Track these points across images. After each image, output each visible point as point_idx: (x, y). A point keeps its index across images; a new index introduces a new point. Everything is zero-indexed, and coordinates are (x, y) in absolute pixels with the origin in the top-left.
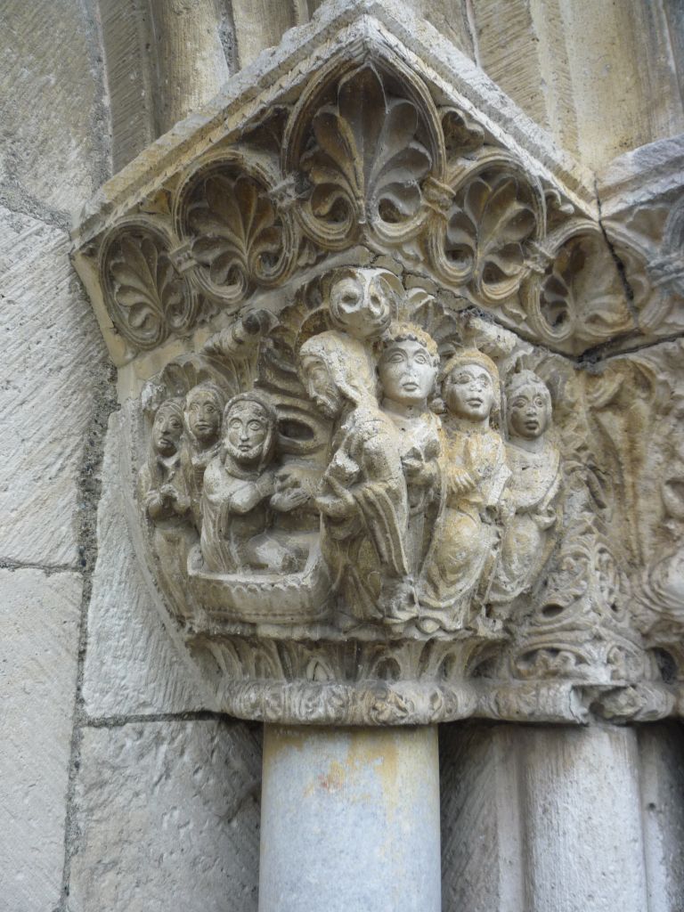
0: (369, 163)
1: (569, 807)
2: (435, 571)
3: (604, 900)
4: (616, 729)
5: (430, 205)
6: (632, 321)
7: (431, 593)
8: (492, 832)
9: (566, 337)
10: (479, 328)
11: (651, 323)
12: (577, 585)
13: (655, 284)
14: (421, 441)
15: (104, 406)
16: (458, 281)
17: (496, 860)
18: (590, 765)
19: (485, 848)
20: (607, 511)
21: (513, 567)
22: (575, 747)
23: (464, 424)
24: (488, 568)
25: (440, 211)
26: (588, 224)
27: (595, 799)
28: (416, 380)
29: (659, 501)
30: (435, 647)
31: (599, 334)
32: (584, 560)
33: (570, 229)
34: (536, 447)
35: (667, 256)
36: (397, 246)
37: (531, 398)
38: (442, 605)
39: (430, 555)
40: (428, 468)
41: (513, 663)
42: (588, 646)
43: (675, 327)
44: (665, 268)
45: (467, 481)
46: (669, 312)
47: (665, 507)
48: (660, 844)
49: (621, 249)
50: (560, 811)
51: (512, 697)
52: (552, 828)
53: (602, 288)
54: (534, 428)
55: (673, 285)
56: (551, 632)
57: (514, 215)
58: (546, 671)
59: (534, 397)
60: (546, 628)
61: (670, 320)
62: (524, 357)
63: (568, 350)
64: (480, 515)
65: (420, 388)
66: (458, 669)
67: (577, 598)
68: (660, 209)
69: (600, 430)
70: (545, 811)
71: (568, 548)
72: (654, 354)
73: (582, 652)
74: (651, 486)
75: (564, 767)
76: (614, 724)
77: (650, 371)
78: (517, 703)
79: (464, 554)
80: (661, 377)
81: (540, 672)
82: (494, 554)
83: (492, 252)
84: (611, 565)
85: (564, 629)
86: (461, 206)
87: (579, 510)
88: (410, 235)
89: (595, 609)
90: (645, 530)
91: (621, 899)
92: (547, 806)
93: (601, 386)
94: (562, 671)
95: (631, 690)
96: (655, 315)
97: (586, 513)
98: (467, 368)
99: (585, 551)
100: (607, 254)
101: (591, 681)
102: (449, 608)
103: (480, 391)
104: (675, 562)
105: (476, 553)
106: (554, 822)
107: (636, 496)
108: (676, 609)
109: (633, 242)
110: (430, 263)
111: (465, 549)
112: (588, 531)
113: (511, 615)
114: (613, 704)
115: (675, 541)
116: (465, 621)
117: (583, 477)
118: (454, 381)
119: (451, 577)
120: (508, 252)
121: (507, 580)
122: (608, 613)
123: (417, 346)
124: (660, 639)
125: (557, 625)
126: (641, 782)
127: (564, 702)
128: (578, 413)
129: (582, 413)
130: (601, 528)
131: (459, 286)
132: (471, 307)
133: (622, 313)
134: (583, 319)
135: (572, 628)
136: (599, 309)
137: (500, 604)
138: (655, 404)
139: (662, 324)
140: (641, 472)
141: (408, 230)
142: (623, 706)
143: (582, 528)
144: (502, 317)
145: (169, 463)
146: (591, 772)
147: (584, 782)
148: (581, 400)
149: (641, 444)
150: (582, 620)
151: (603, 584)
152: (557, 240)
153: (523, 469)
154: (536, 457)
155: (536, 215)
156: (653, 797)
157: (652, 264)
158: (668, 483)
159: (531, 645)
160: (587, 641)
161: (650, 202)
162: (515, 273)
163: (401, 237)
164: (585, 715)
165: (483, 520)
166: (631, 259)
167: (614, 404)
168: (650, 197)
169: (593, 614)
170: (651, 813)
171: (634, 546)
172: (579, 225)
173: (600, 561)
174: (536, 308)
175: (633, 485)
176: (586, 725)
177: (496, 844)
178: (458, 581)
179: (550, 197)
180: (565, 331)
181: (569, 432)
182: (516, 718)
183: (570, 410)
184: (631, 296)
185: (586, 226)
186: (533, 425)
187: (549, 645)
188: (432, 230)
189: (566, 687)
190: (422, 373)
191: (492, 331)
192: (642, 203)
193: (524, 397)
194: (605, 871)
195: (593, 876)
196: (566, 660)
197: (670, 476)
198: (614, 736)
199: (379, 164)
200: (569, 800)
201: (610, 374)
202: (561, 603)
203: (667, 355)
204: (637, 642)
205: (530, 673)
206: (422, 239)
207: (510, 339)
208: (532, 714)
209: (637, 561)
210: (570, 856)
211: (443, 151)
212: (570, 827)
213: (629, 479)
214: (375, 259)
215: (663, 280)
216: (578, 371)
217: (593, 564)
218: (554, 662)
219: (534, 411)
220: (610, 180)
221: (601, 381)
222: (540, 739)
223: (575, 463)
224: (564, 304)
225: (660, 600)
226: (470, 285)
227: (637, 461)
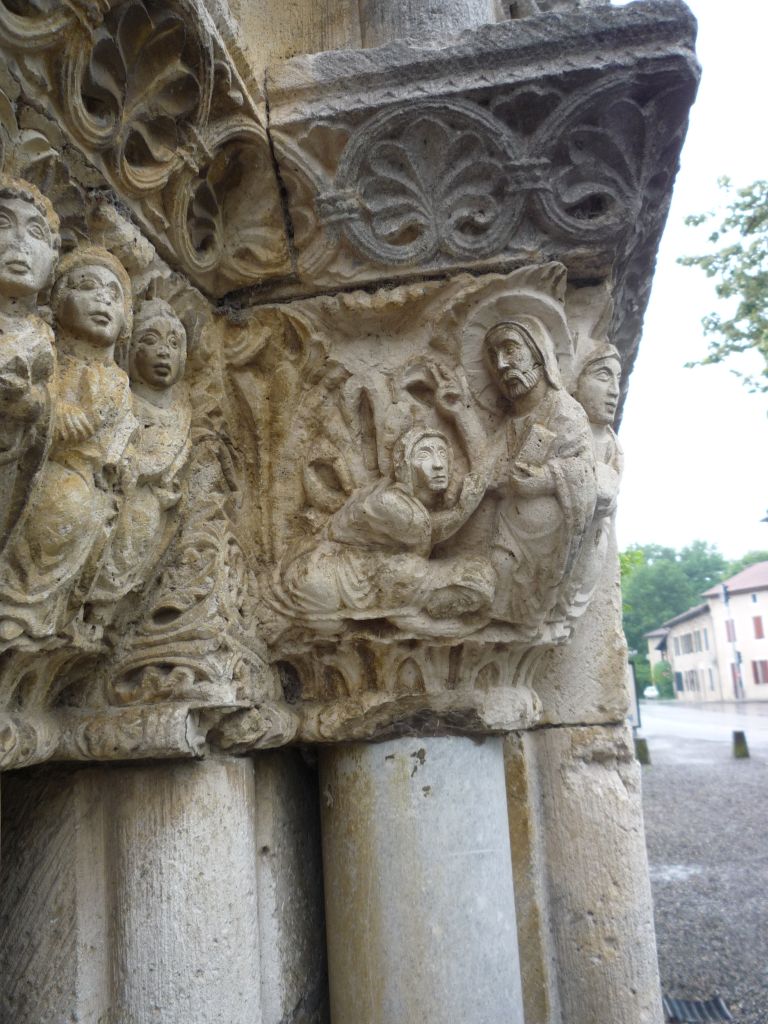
1: (176, 864)
2: (24, 551)
3: (216, 972)
4: (234, 760)
5: (73, 8)
6: (289, 263)
7: (15, 582)
8: (69, 914)
9: (209, 269)
10: (111, 219)
11: (312, 269)
12: (201, 582)
13: (324, 221)
14: (29, 350)
16: (95, 141)
17: (73, 948)
18: (204, 807)
19: (57, 934)
20: (238, 495)
21: (126, 554)
22: (186, 787)
23: (81, 347)
24: (97, 553)
25: (86, 23)
26: (254, 127)
27: (209, 849)
28: (29, 260)
29: (298, 485)
30: (13, 663)
31: (249, 274)
32: (212, 551)
33: (235, 126)
34: (163, 401)
35: (341, 191)
36: (16, 52)
37: (164, 335)
38: (30, 599)
39: (19, 527)
40: (35, 393)
41: (109, 685)
42: (211, 659)
43: (338, 279)
44: (338, 204)
45: (83, 424)
46: (333, 260)
47: (305, 492)
48: (273, 893)
49: (287, 169)
50: (164, 871)
51: (109, 729)
52: (153, 893)
53: (259, 217)
54: (165, 375)
55: (344, 227)
56: (164, 642)
57: (175, 77)
58: (155, 692)
59: (168, 334)
60: (157, 638)
61: (334, 269)
62: (160, 279)
63: (209, 288)
64: (94, 475)
65: (33, 274)
66: (38, 694)
67: (200, 598)
68: (340, 129)
69: (236, 393)
70: (144, 873)
71: (191, 536)
72: (312, 309)
73: (203, 666)
74: (291, 467)
75: (171, 814)
76: (232, 755)
77: (303, 328)
78: (116, 736)
79: (70, 528)
80: (316, 337)
81: (147, 695)
82: (108, 531)
83: (141, 118)
84: (240, 560)
85: (180, 638)
86: (113, 31)
87: (207, 489)
88: (39, 43)
89: (221, 613)
90: (279, 520)
91: (235, 967)
92: (147, 866)
93: (243, 339)
94: (176, 691)
95: (255, 712)
96: (318, 259)
97: (215, 494)
98: (93, 269)
99: (213, 540)
100: (270, 174)
101: (213, 702)
102: (40, 603)
103: (109, 304)
104: (315, 557)
105: (85, 528)
106: (156, 885)
107: (272, 479)
108: (312, 613)
109: (304, 163)
110: (60, 100)
111: (72, 521)
112: (218, 516)
113: (115, 621)
114: (234, 730)
115: (314, 534)
116: (59, 625)
117: (214, 448)
118: (71, 285)
119: (47, 560)
120: (162, 128)
121: (116, 571)
122: (235, 617)
123: (33, 212)
124: (288, 650)
125: (172, 634)
126: (256, 821)
127: (180, 731)
128: (213, 369)
129: (217, 370)
130: (231, 514)
131: (94, 149)
132: (104, 187)
133: (279, 251)
134: (231, 251)
135: (192, 637)
136: (250, 242)
137: (102, 604)
138: (304, 370)
139: (324, 272)
140: (281, 450)
141: (37, 32)
142: (246, 732)
143: (210, 512)
144: (141, 217)
146: (204, 816)
147: (195, 830)
148: (218, 353)
149: (284, 415)
150: (206, 626)
151: (232, 582)
152: (218, 134)
153: (146, 426)
154: (163, 412)
155: (201, 88)
156: (267, 841)
157: (323, 196)
158: (312, 464)
159: (135, 661)
160: (210, 652)
161: (330, 118)
162: (165, 159)
163: (26, 39)
164: (201, 746)
165: (97, 484)
166: (299, 185)
167: (256, 364)
168: (331, 112)
169: (218, 619)
170: (264, 858)
171: (265, 540)
172: (245, 125)
173: (229, 553)
174: (182, 217)
175: (270, 466)
176: (199, 758)
177: (74, 927)
178: (56, 565)
179: (220, 73)
180: (208, 261)
181: (200, 390)
182: (114, 756)
183: (203, 363)
184: (291, 234)
185: (252, 129)
186: (164, 370)
187: (161, 659)
188: (70, 50)
189: (182, 711)
190: (38, 251)
191: (128, 231)
192: (321, 118)
193: (157, 332)
194: (218, 936)
195: (204, 945)
196: (182, 678)
197: (313, 457)
198: (232, 769)
200: (177, 855)
201: (255, 325)
202: (179, 605)
203: (326, 311)
204: (261, 654)
205: (132, 697)
206: (53, 56)
207: (145, 250)
208: (135, 749)
209: (267, 558)
210: (176, 925)
212: (177, 888)
213: (265, 457)
215: (333, 218)
216: (217, 316)
217: (222, 556)
218: (166, 681)
219: (167, 351)
220: (284, 82)
221: (244, 333)
222: (140, 782)
223: (205, 431)
224: (212, 226)
225: (294, 602)
226: (107, 154)
227: (277, 436)
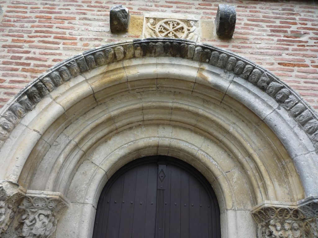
0: (269, 213)
11: (306, 217)
15: (257, 228)
23: (286, 231)
25: (277, 214)
35: (304, 212)
36: (274, 218)
40: (281, 236)
45: (287, 236)
54: (296, 229)
59: (296, 226)
63: (300, 219)
83: (285, 215)
86: (279, 213)
103: (287, 228)
110: (278, 218)
120: (287, 214)
129: (303, 226)
132: (284, 220)
136: (301, 216)
138: (309, 225)
144: (289, 219)
145: (263, 235)
152: (292, 211)
154: (297, 232)
161: (300, 207)
162: (289, 215)
172: (295, 209)
174: (293, 217)
179: (290, 209)
180: (298, 218)
190: (279, 228)
191: (288, 221)
199: (270, 213)
201: (305, 222)
203: (308, 220)
206: (276, 216)
207: (291, 221)
211: (276, 210)
214: (272, 219)
216: (302, 222)
224: (297, 216)
226: (283, 218)
